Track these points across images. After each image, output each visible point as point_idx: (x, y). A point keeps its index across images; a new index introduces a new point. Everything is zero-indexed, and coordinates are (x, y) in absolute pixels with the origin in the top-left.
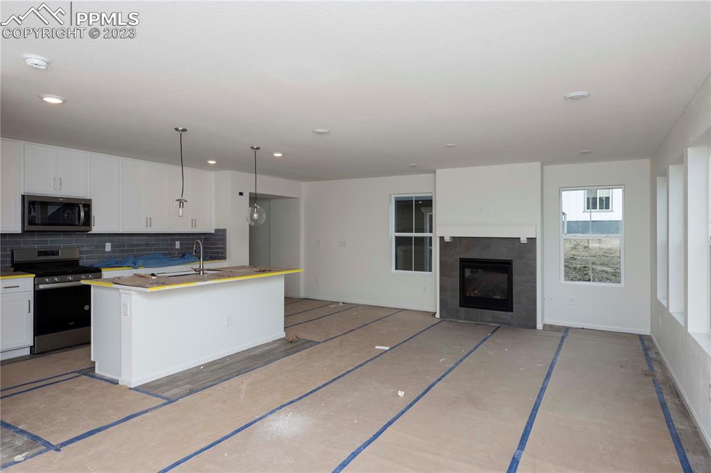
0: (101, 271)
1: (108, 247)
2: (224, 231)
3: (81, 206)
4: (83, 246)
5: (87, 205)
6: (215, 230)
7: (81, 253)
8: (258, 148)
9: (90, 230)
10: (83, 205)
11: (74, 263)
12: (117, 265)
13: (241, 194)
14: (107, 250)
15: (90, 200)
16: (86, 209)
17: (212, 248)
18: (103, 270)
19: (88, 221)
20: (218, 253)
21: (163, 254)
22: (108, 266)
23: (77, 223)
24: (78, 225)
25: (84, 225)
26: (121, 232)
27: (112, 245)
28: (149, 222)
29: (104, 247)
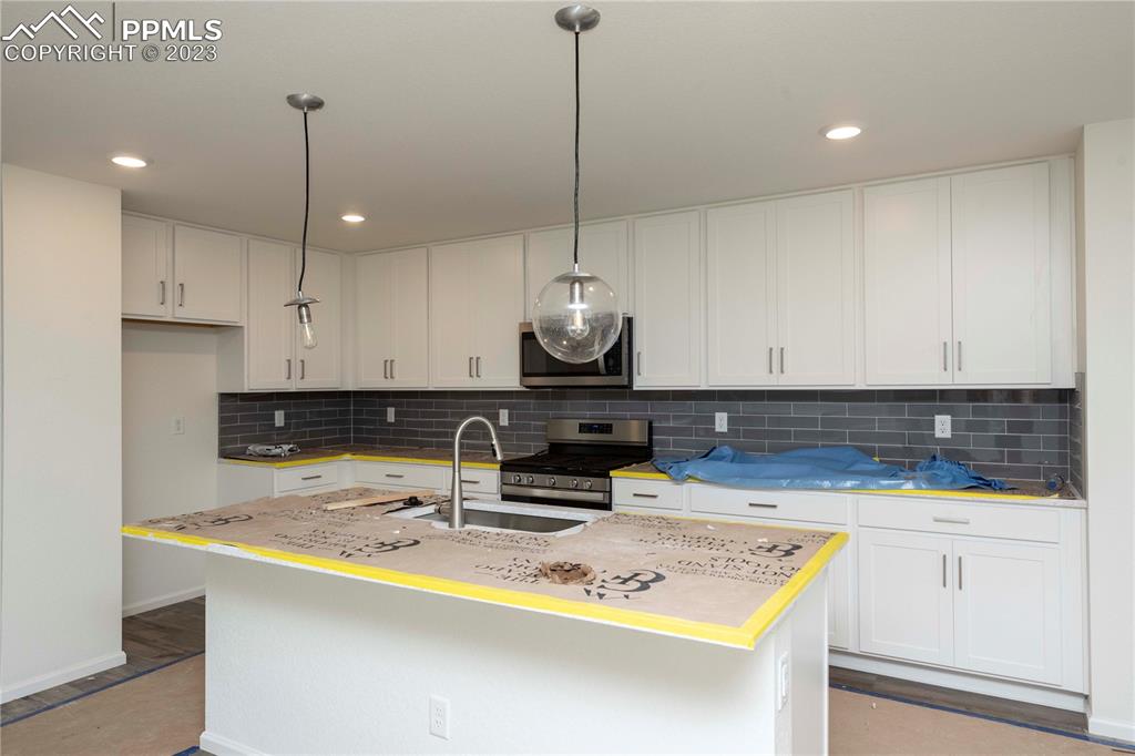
1: (721, 422)
4: (666, 418)
6: (1077, 377)
14: (718, 428)
18: (611, 473)
19: (617, 366)
25: (610, 373)
26: (703, 387)
27: (729, 418)
28: (776, 359)
29: (712, 421)
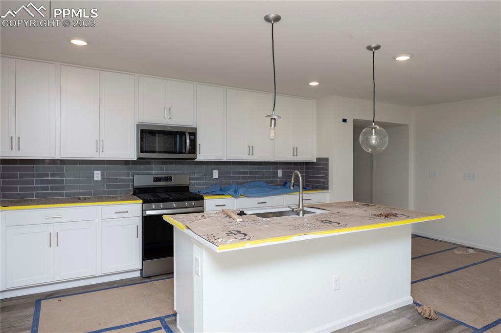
0: (203, 199)
1: (216, 174)
2: (327, 160)
3: (187, 134)
4: (193, 173)
5: (193, 134)
6: (317, 158)
7: (190, 179)
8: (378, 47)
9: (196, 158)
10: (189, 133)
11: (186, 188)
12: (221, 193)
13: (344, 121)
14: (214, 177)
15: (196, 129)
16: (191, 137)
17: (314, 177)
18: (205, 198)
19: (193, 149)
20: (320, 182)
21: (266, 182)
22: (213, 193)
23: (184, 151)
24: (185, 153)
25: (190, 153)
26: (225, 160)
27: (219, 172)
28: (251, 150)
29: (212, 174)
